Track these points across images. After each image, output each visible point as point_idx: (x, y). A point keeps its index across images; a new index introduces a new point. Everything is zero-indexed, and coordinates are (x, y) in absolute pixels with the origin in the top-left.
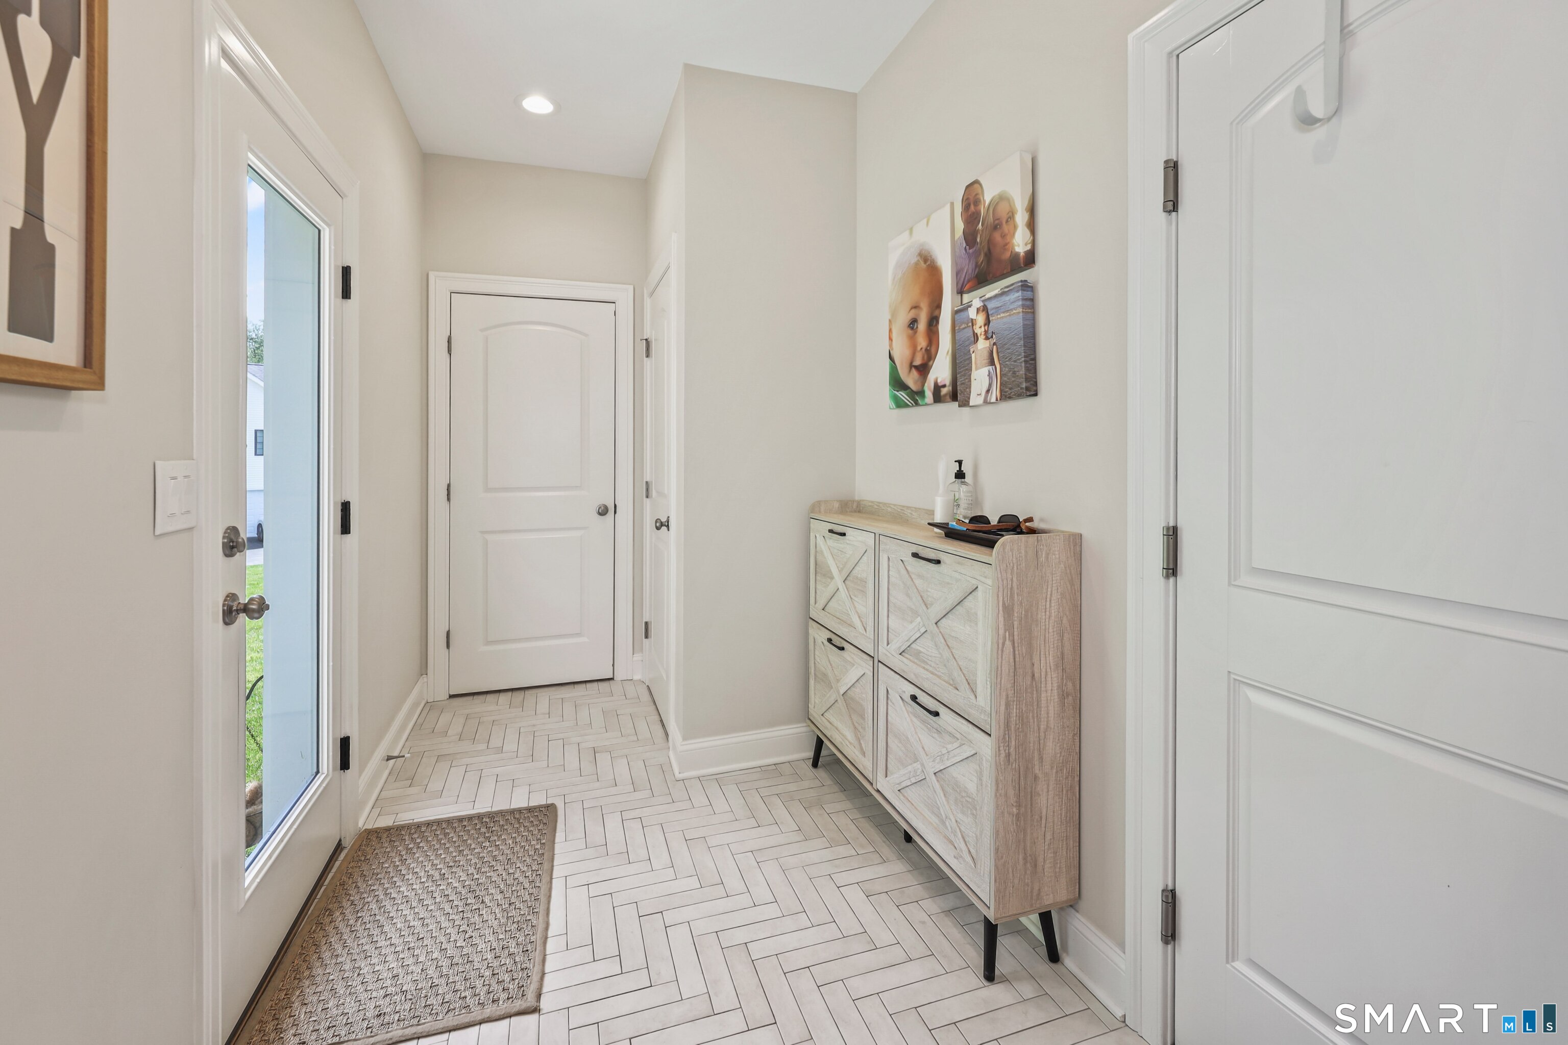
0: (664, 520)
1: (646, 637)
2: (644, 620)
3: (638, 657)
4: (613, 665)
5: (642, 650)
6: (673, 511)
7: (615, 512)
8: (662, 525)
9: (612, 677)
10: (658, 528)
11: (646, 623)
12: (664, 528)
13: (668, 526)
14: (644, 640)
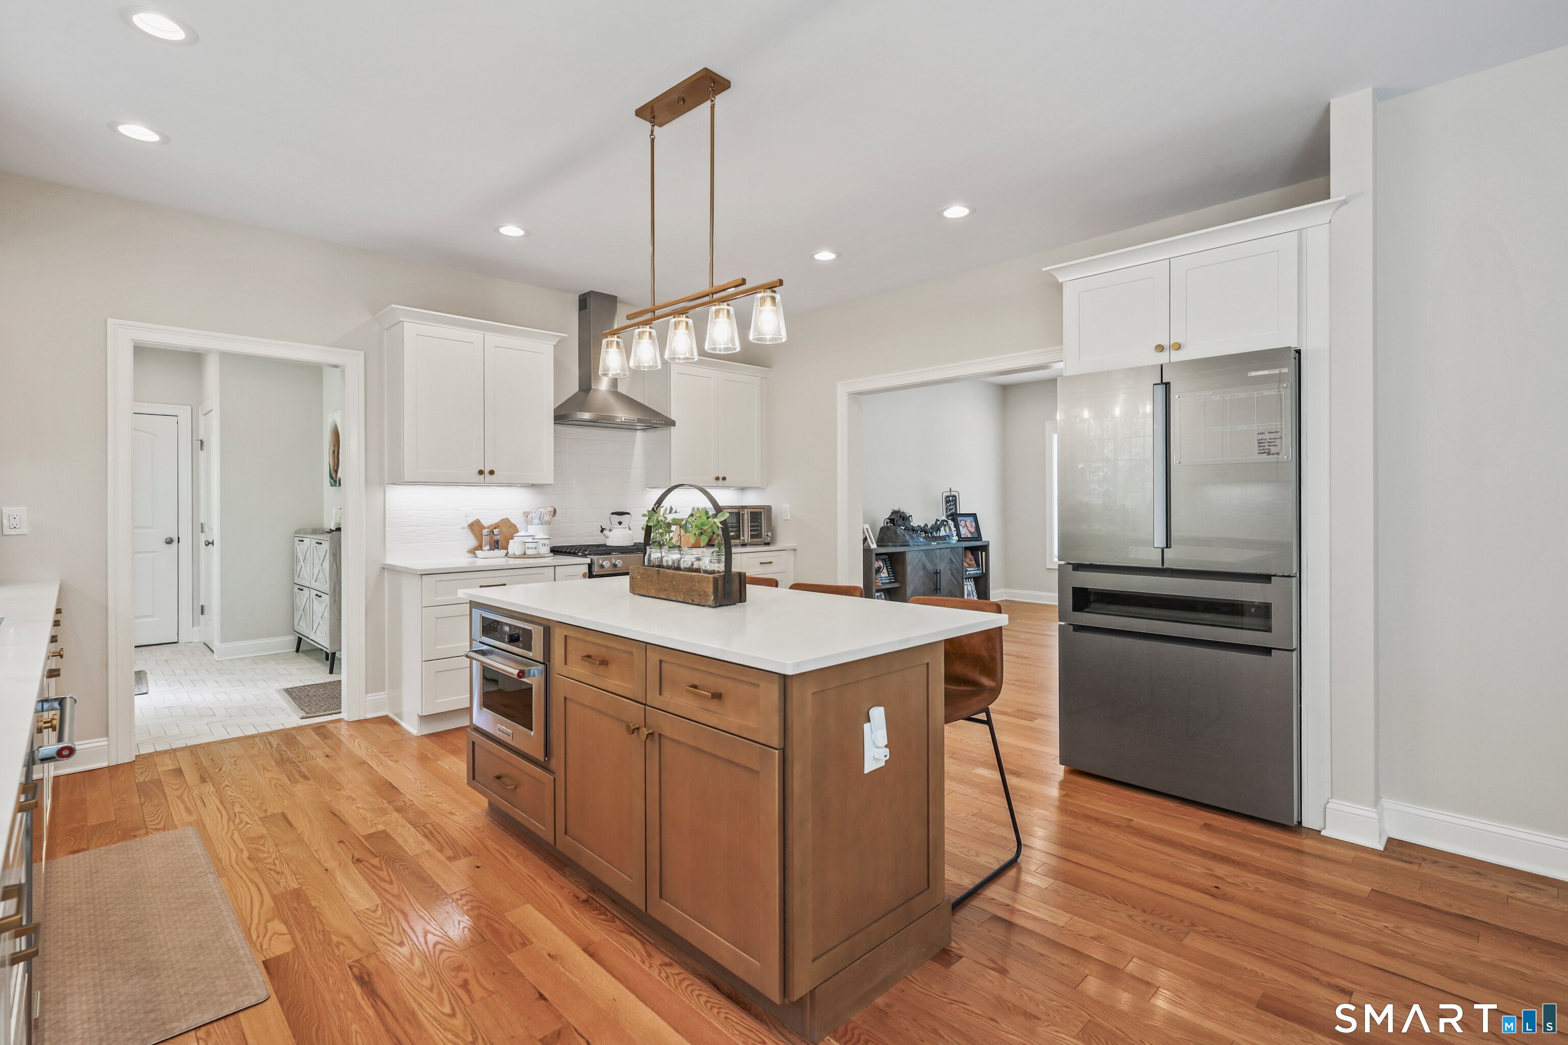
0: (211, 541)
1: (202, 613)
2: (201, 604)
3: (196, 629)
4: (178, 634)
5: (199, 624)
6: (215, 536)
7: (178, 542)
8: (208, 544)
9: (177, 641)
10: (206, 545)
11: (202, 606)
12: (211, 545)
13: (213, 544)
14: (201, 616)
